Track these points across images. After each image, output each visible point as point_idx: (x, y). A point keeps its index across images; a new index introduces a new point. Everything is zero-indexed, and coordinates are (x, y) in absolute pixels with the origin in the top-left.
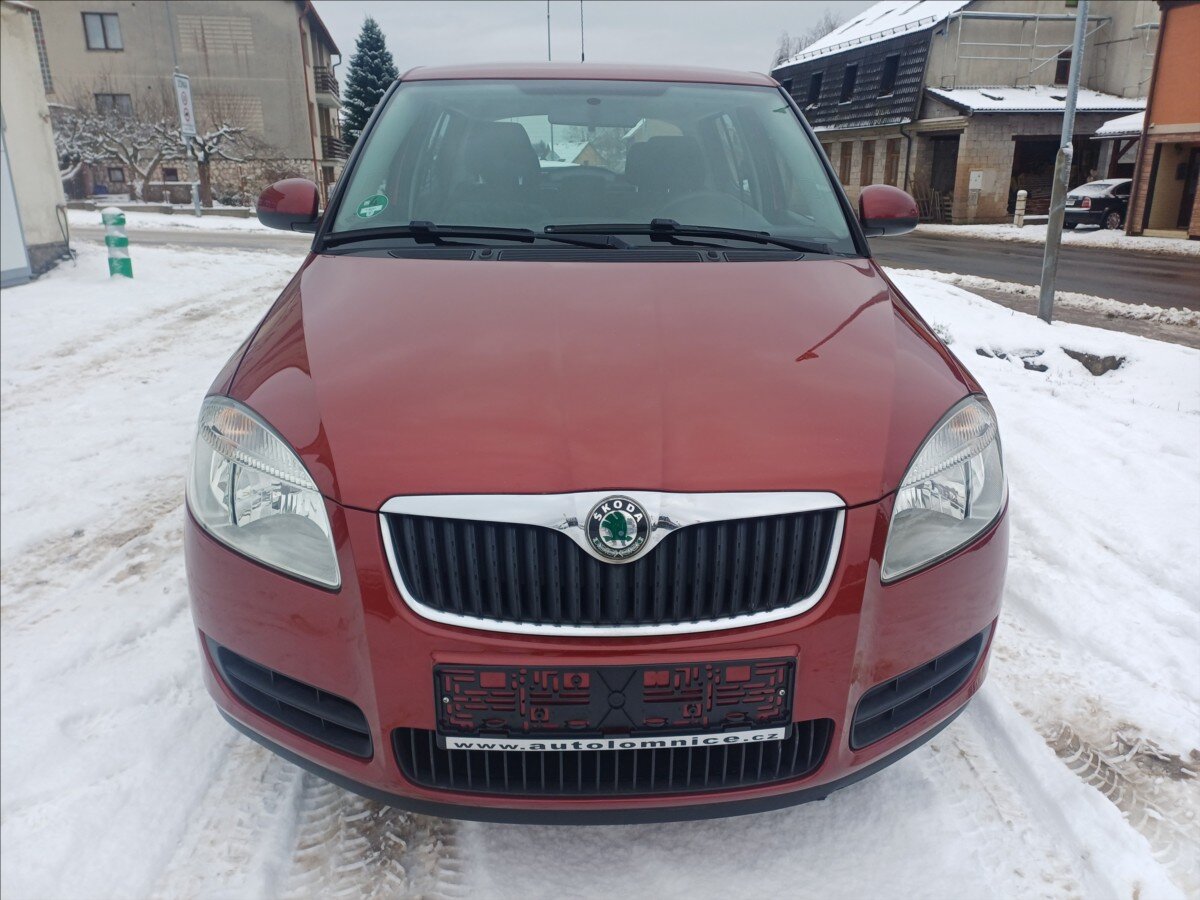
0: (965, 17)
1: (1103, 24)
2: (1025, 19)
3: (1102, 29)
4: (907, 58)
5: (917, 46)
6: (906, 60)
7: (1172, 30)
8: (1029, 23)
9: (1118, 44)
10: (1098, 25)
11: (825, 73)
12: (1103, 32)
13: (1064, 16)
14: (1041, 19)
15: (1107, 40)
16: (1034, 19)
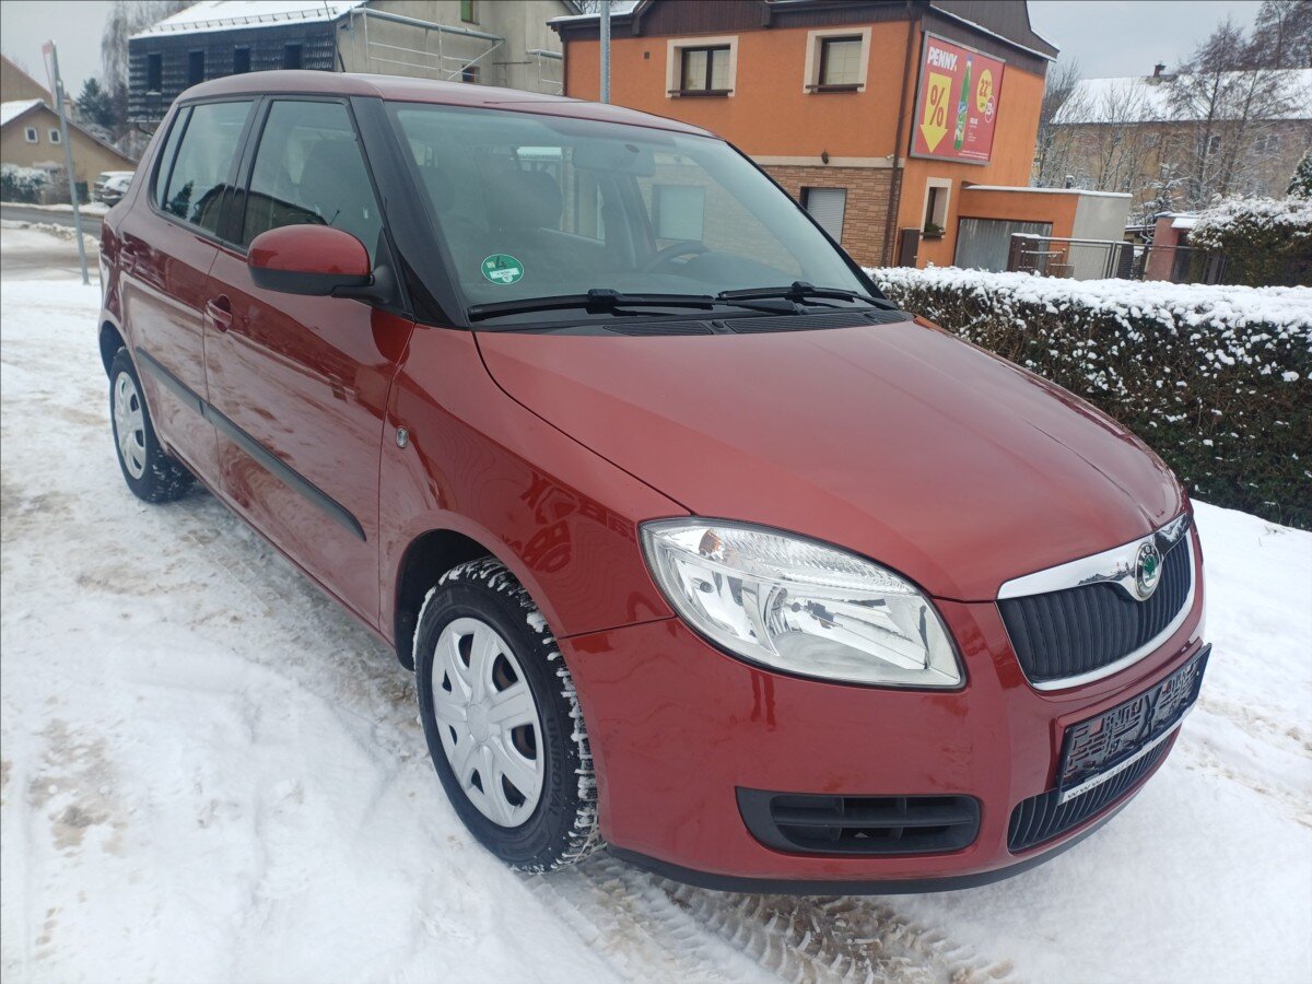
0: (369, 15)
1: (499, 44)
2: (428, 27)
3: (498, 49)
4: (311, 50)
5: (323, 39)
6: (311, 52)
7: (574, 62)
8: (430, 31)
9: (515, 67)
10: (494, 45)
11: (206, 53)
12: (498, 53)
13: (463, 30)
14: (443, 30)
15: (503, 61)
16: (436, 28)
